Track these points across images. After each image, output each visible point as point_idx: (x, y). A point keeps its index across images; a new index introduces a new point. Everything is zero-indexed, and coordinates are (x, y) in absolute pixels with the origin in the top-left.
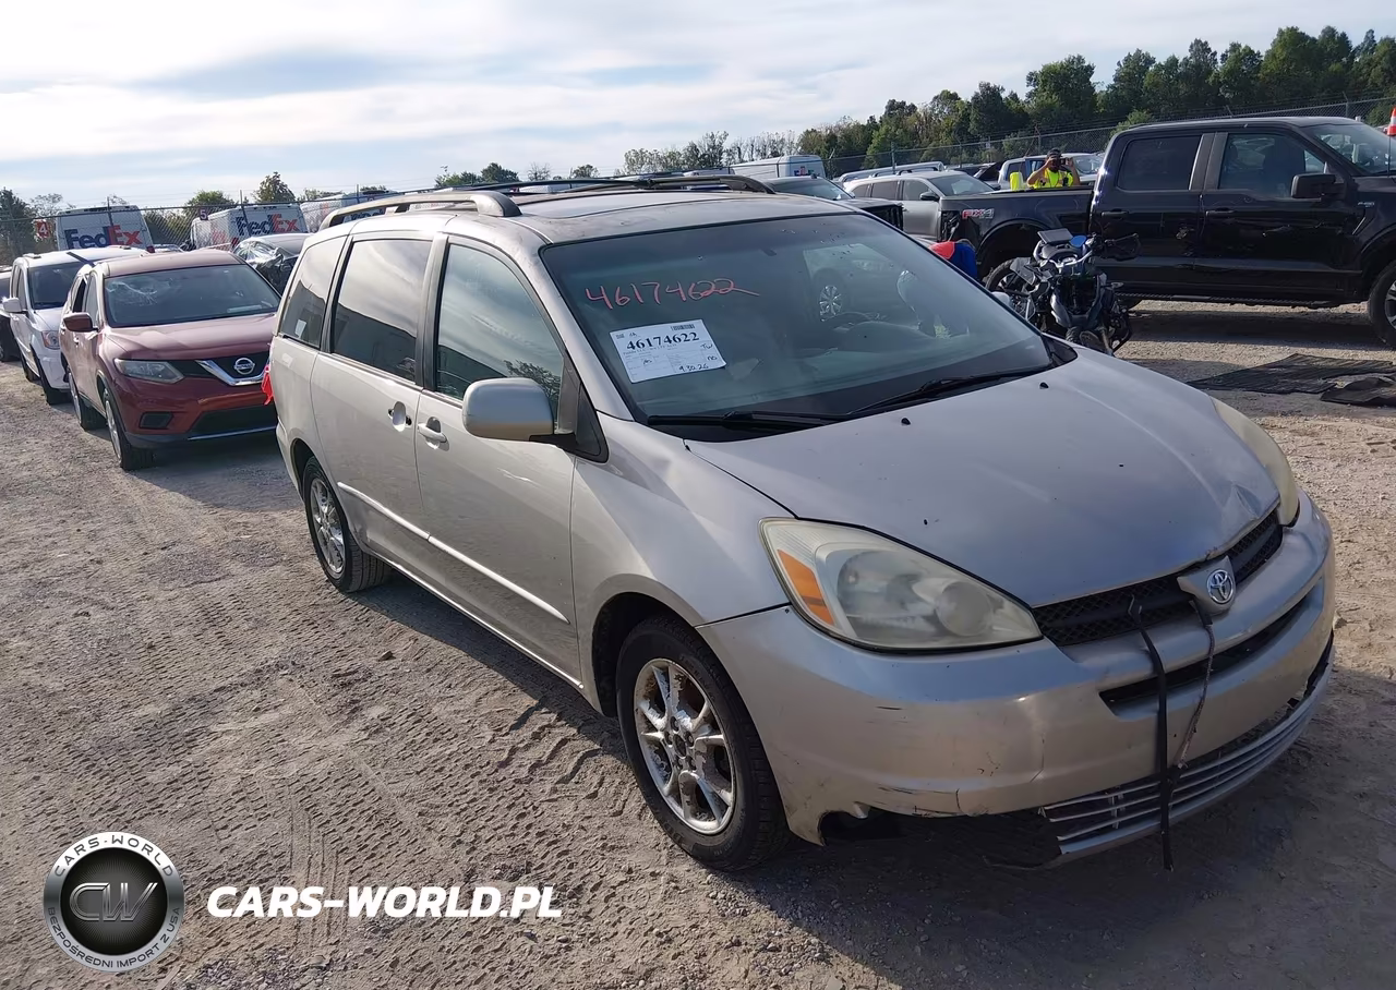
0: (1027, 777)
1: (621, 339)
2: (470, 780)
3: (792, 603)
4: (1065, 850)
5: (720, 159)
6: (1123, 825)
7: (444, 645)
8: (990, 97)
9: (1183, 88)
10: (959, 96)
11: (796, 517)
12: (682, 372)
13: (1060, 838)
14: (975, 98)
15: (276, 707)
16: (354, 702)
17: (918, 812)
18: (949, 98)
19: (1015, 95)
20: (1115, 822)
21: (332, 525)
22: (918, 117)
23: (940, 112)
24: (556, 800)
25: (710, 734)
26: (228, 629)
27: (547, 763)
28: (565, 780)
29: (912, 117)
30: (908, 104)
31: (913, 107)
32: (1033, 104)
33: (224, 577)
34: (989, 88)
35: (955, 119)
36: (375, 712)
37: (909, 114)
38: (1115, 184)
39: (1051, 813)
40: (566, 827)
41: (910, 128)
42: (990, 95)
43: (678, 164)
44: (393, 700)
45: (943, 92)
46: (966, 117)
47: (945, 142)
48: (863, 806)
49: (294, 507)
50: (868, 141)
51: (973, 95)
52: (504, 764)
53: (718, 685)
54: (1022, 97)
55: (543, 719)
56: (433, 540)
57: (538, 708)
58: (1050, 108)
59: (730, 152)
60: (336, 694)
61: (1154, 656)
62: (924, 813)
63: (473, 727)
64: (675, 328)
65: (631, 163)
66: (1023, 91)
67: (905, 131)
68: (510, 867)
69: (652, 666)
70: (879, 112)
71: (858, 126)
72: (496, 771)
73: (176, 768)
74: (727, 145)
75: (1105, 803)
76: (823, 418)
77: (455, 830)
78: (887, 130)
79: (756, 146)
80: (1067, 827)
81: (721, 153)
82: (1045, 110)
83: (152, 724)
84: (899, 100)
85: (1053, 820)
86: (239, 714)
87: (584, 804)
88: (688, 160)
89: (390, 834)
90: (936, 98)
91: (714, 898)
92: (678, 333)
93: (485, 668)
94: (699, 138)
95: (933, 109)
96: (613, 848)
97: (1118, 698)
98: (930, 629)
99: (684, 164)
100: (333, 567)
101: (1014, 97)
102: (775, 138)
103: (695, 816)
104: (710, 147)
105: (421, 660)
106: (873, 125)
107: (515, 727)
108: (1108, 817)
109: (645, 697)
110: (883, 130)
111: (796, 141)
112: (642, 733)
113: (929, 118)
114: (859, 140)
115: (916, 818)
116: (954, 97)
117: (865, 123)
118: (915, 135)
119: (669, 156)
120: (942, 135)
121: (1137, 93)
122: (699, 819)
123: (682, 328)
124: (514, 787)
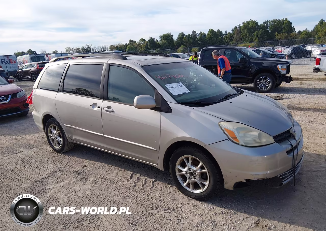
0: (277, 170)
1: (168, 86)
2: (129, 190)
3: (229, 139)
4: (283, 183)
5: (90, 50)
6: (289, 178)
7: (98, 163)
8: (152, 41)
9: (191, 41)
10: (145, 40)
11: (226, 121)
12: (182, 93)
13: (282, 181)
14: (149, 40)
15: (63, 181)
16: (84, 177)
17: (259, 179)
18: (143, 40)
19: (157, 40)
20: (288, 177)
21: (57, 136)
22: (137, 44)
23: (141, 43)
24: (153, 192)
25: (201, 170)
26: (33, 164)
27: (145, 185)
28: (152, 188)
29: (135, 44)
30: (134, 41)
31: (135, 42)
32: (161, 43)
33: (20, 152)
34: (152, 39)
35: (145, 45)
36: (92, 179)
37: (134, 43)
38: (203, 59)
39: (280, 176)
40: (160, 197)
41: (135, 46)
42: (152, 40)
43: (79, 51)
44: (94, 176)
45: (142, 39)
46: (147, 44)
47: (143, 50)
48: (245, 179)
49: (27, 134)
50: (126, 49)
51: (148, 40)
52: (135, 186)
53: (206, 158)
54: (159, 41)
55: (137, 176)
56: (104, 136)
57: (133, 173)
58: (165, 43)
59: (93, 49)
60: (78, 176)
61: (291, 145)
62: (260, 179)
63: (120, 179)
64: (177, 84)
65: (67, 51)
66: (159, 40)
67: (134, 47)
68: (154, 207)
69: (183, 157)
70: (128, 42)
71: (123, 45)
72: (134, 188)
73: (45, 198)
74: (92, 47)
75: (286, 174)
76: (214, 102)
77: (134, 201)
78: (130, 46)
79: (99, 48)
80: (283, 179)
81: (90, 49)
82: (164, 44)
83: (29, 189)
84: (132, 40)
85: (280, 178)
86: (53, 184)
87: (160, 192)
88: (82, 50)
89: (118, 204)
90: (140, 40)
91: (205, 206)
92: (178, 85)
93: (113, 166)
94: (85, 45)
95: (140, 42)
96: (174, 200)
97: (288, 152)
98: (254, 142)
99: (81, 51)
100: (56, 147)
101: (157, 41)
102: (104, 46)
103: (194, 190)
104: (87, 48)
105: (94, 166)
106: (126, 45)
107: (131, 178)
108: (287, 176)
109: (179, 165)
110: (129, 46)
111: (109, 47)
112: (177, 173)
113: (139, 44)
114: (124, 48)
115: (258, 180)
116: (144, 40)
117: (125, 44)
118: (136, 48)
119: (77, 49)
120: (142, 48)
121: (182, 41)
122: (195, 190)
123: (178, 84)
124: (141, 190)
